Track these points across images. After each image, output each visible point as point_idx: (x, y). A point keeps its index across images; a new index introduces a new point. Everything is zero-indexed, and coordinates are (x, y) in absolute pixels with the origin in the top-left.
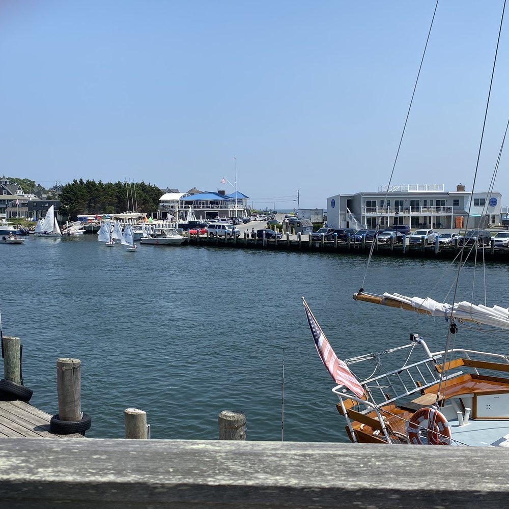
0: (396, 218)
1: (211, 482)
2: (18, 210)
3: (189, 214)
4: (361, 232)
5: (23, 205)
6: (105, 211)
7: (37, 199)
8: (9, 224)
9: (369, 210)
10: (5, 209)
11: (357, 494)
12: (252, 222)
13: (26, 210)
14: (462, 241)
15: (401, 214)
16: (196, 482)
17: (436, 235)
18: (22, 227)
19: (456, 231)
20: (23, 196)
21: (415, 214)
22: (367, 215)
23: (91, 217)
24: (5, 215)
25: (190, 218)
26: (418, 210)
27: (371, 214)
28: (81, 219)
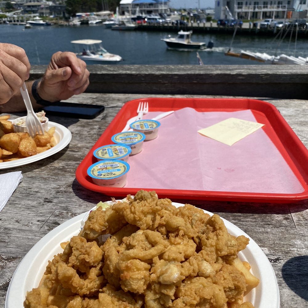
0: (254, 13)
1: (99, 73)
2: (44, 11)
3: (137, 12)
4: (233, 21)
5: (47, 8)
6: (91, 11)
7: (54, 5)
8: (41, 20)
9: (239, 8)
10: (37, 11)
11: (160, 76)
12: (173, 16)
13: (48, 11)
14: (289, 25)
15: (257, 10)
16: (92, 73)
17: (275, 22)
18: (47, 21)
19: (287, 20)
20: (46, 3)
21: (265, 10)
22: (237, 10)
23: (83, 14)
24: (38, 14)
25: (138, 14)
26: (267, 7)
27: (240, 10)
28: (78, 16)
